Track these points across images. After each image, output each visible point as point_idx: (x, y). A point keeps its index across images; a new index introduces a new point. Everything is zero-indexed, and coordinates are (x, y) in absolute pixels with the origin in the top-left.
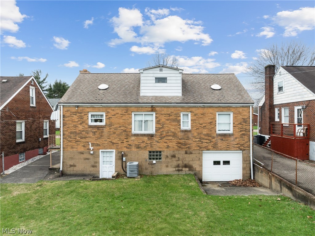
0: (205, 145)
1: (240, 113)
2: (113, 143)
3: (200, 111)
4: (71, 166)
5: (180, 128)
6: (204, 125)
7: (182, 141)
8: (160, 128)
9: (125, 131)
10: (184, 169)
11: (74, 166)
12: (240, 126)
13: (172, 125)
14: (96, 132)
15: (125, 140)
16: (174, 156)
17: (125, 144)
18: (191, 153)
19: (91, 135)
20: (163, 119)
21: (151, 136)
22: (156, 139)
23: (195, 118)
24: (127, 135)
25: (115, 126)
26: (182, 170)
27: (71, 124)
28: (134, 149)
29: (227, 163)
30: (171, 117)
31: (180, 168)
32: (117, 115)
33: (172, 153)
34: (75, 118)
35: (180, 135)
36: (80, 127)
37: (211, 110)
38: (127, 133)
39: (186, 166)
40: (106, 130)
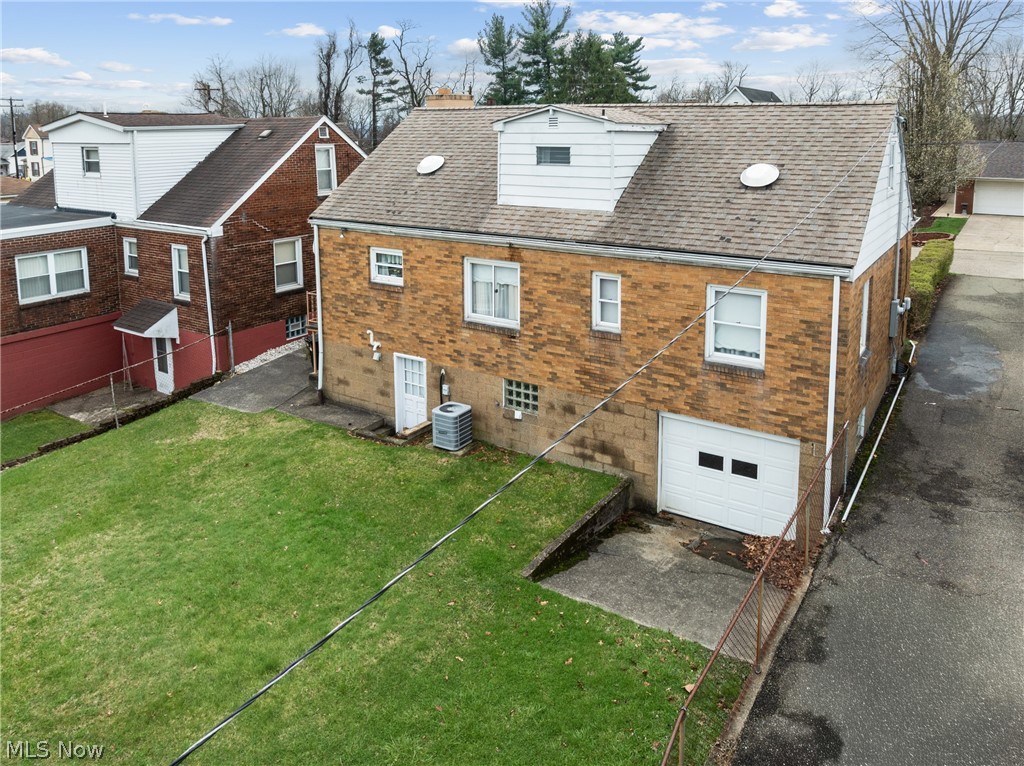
0: (662, 392)
1: (795, 300)
2: (422, 341)
3: (654, 274)
4: (340, 381)
5: (589, 324)
6: (662, 324)
7: (594, 367)
8: (533, 317)
9: (447, 310)
10: (598, 456)
11: (346, 382)
12: (793, 348)
13: (565, 311)
14: (386, 303)
15: (448, 337)
16: (569, 410)
17: (448, 348)
18: (620, 412)
19: (375, 308)
20: (541, 288)
21: (508, 335)
22: (522, 346)
23: (632, 296)
24: (452, 324)
25: (423, 293)
26: (592, 458)
27: (336, 275)
28: (468, 366)
29: (745, 469)
30: (562, 286)
31: (588, 452)
32: (428, 262)
33: (565, 400)
34: (343, 257)
35: (589, 344)
36: (354, 286)
37: (685, 276)
38: (452, 318)
39: (604, 449)
40: (405, 300)
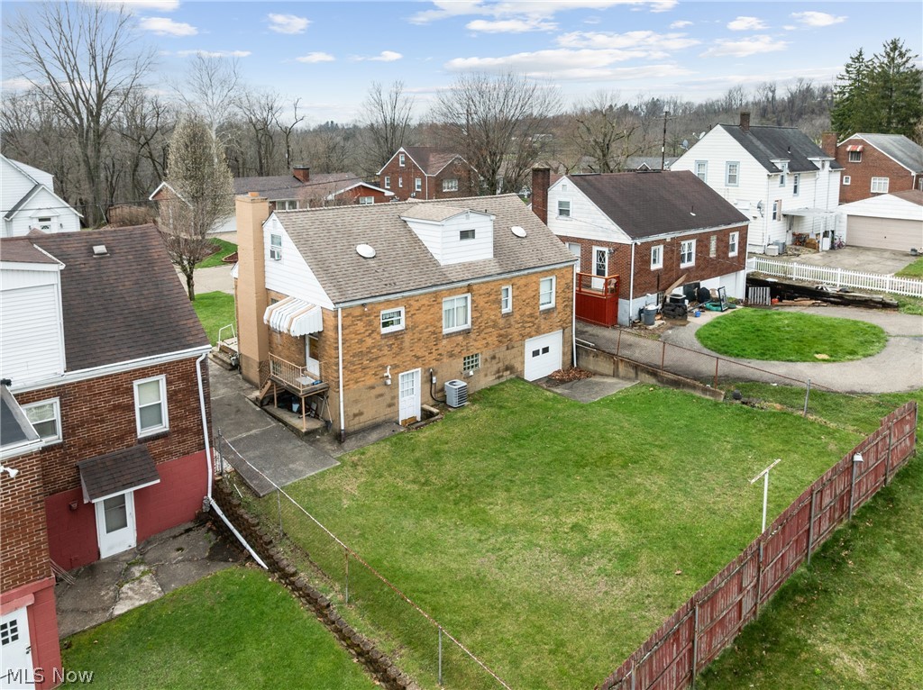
0: (528, 330)
1: (563, 277)
2: (418, 358)
3: (522, 282)
4: (355, 415)
5: (501, 312)
6: (527, 301)
7: (502, 332)
8: (477, 318)
9: (434, 333)
10: (505, 374)
11: (361, 414)
12: (563, 294)
13: (491, 309)
14: (394, 344)
15: (435, 348)
16: (494, 357)
17: (434, 356)
18: (513, 347)
19: (386, 351)
20: (481, 302)
21: (467, 332)
22: (472, 336)
23: (517, 293)
24: (437, 339)
25: (420, 327)
26: (502, 376)
27: (354, 339)
28: (445, 360)
29: (546, 350)
30: (491, 298)
31: (501, 374)
32: (423, 309)
33: (492, 353)
34: (360, 326)
35: (501, 322)
36: (369, 341)
37: (534, 278)
38: (437, 336)
39: (507, 369)
40: (407, 338)
